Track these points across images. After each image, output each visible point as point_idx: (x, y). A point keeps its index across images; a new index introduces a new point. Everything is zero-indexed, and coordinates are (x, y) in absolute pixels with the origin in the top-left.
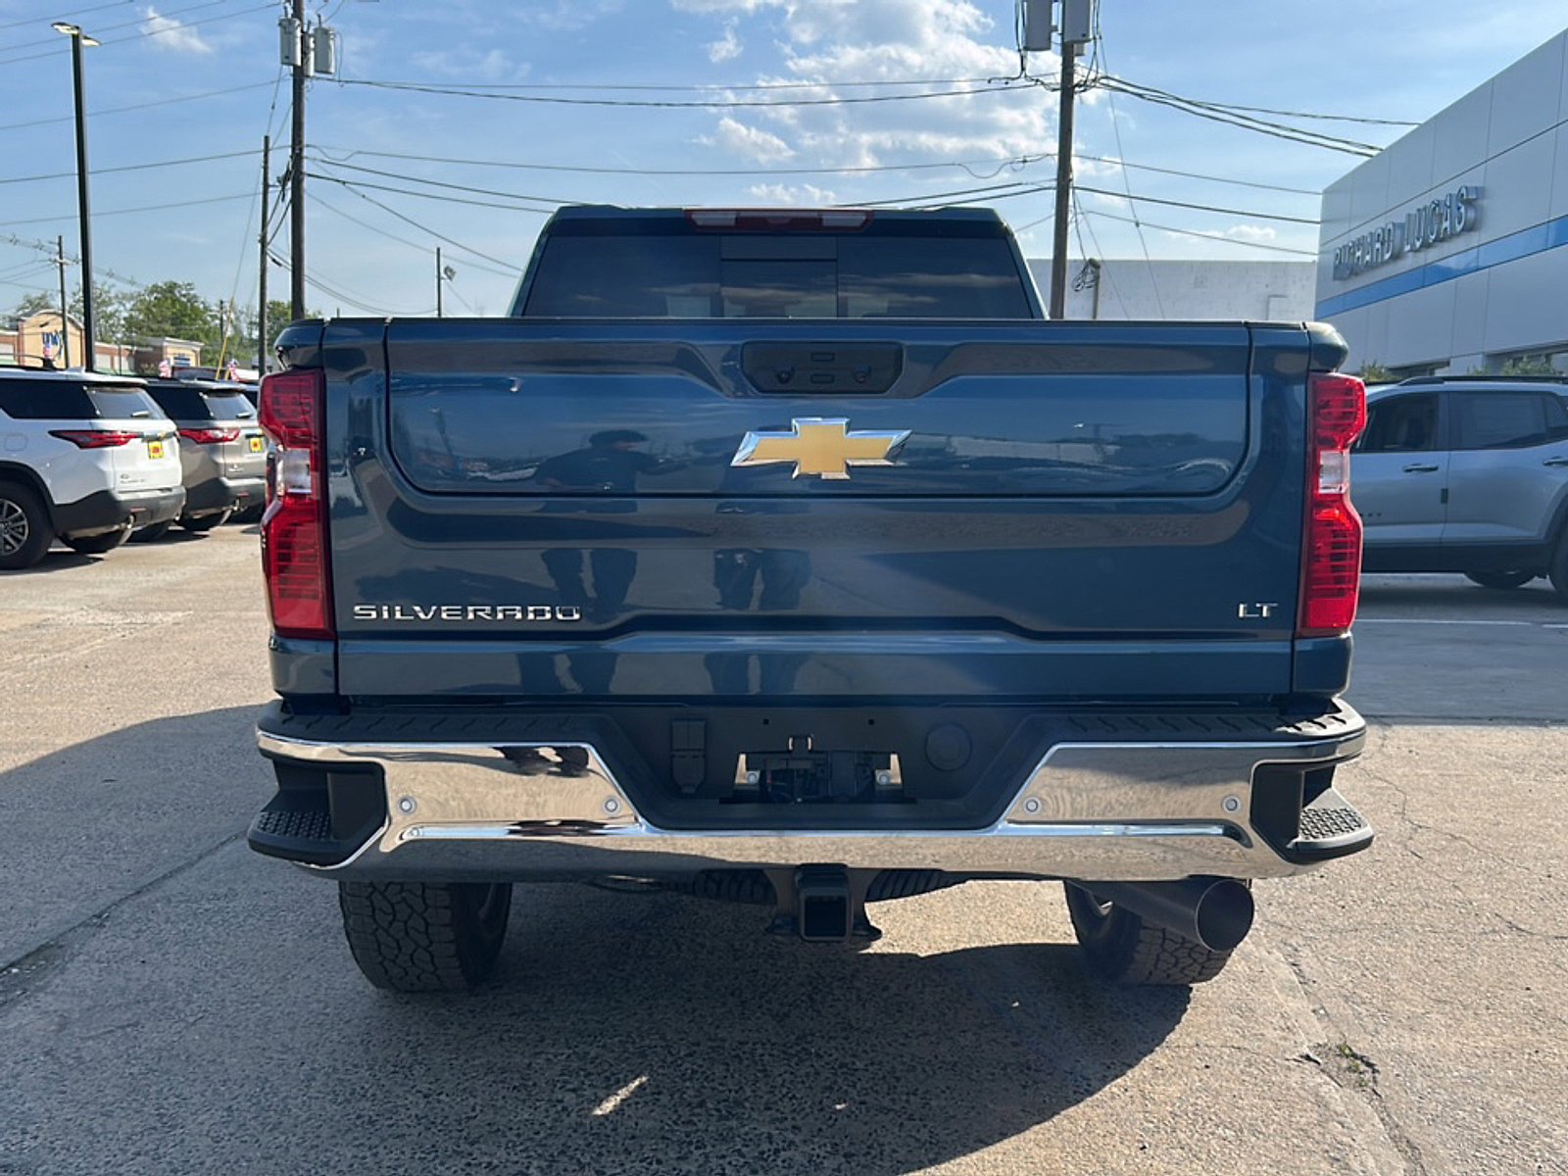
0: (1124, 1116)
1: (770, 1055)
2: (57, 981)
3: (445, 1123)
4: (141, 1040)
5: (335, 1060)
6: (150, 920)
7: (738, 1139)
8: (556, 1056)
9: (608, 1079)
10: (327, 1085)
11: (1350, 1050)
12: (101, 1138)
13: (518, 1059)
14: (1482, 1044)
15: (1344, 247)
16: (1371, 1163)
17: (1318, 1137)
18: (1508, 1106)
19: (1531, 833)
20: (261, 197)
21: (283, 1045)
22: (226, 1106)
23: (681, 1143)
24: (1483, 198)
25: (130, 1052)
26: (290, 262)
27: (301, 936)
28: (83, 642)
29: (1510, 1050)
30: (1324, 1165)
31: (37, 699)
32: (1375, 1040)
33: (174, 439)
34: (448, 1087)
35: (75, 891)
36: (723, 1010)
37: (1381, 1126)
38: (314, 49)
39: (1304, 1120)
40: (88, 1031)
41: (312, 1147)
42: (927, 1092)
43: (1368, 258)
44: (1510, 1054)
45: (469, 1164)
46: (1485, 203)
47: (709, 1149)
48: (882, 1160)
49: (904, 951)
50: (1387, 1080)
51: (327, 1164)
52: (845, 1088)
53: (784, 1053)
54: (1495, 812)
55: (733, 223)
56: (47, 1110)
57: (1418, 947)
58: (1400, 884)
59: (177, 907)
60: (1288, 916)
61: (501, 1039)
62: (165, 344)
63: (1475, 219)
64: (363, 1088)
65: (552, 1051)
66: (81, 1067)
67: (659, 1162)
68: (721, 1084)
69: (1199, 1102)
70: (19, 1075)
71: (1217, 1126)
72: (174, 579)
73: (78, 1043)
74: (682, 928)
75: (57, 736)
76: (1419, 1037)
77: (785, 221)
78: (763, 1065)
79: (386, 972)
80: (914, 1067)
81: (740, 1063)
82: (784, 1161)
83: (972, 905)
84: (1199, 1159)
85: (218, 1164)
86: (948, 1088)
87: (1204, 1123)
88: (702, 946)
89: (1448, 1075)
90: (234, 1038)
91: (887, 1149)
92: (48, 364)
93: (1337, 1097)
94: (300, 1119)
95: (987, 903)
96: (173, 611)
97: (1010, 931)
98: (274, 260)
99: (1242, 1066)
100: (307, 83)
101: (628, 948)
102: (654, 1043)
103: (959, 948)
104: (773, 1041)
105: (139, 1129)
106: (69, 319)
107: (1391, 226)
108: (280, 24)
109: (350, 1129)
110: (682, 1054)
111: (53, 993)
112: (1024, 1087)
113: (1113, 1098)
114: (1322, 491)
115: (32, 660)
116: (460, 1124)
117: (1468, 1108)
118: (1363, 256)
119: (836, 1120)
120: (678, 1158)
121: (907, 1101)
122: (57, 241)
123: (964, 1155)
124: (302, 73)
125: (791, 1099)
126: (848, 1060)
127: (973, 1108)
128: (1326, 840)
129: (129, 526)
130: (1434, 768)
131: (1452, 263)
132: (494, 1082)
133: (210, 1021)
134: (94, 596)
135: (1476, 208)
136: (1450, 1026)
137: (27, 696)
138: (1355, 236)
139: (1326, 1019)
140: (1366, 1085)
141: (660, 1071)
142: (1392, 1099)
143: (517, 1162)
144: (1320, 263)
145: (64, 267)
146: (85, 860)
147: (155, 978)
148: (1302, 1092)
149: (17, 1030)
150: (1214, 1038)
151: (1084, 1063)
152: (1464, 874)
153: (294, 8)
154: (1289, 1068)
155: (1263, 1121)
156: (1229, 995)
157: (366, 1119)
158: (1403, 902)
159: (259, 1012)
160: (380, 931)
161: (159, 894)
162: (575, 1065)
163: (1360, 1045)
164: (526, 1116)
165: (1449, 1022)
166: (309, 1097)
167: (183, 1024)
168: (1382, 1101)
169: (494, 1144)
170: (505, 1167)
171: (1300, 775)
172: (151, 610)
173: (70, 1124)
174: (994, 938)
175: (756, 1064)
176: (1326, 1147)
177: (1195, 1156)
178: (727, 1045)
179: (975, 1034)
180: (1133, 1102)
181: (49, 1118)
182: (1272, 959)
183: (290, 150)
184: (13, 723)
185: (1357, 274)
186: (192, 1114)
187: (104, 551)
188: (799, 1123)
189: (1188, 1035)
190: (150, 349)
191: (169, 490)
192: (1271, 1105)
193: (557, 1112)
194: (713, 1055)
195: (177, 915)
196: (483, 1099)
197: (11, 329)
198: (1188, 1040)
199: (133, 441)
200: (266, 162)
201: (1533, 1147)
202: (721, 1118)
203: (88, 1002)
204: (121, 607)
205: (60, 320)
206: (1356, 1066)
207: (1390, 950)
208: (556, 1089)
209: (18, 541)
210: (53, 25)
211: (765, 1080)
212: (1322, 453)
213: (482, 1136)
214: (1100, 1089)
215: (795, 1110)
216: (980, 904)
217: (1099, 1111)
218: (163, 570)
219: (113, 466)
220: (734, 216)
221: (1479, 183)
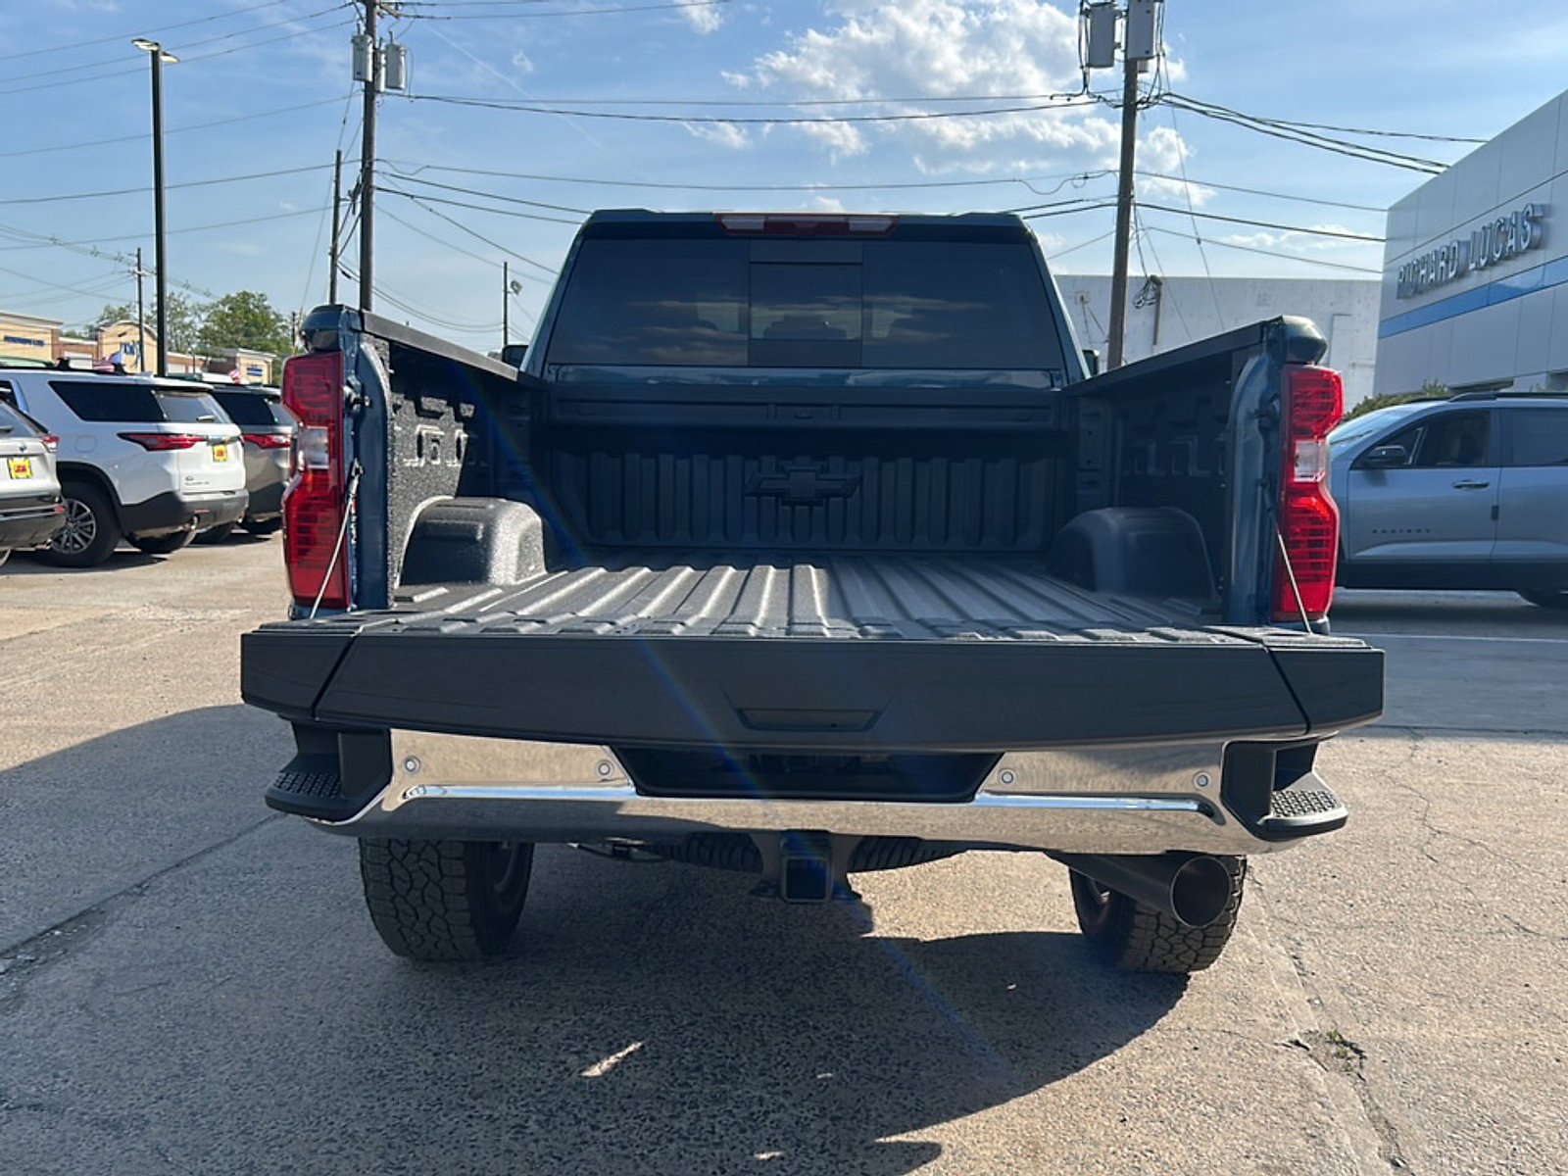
0: (1108, 1090)
1: (770, 1026)
2: (96, 943)
3: (453, 1078)
4: (171, 998)
5: (352, 1020)
6: (187, 891)
7: (729, 1101)
8: (563, 1022)
9: (611, 1043)
10: (343, 1043)
11: (1341, 1037)
12: (127, 1083)
13: (526, 1023)
14: (1474, 1035)
15: (1409, 265)
16: (1347, 1140)
17: (1296, 1115)
18: (1491, 1093)
19: (1551, 840)
20: (332, 211)
21: (304, 1005)
22: (246, 1058)
23: (675, 1103)
24: (1549, 217)
25: (160, 1007)
26: (358, 273)
27: (329, 909)
28: (143, 636)
29: (1500, 1041)
30: (1300, 1142)
31: (95, 688)
32: (1366, 1029)
33: (239, 443)
34: (458, 1047)
35: (118, 862)
36: (727, 984)
37: (1362, 1107)
38: (386, 66)
39: (1284, 1100)
40: (122, 988)
41: (324, 1097)
42: (917, 1064)
43: (1432, 276)
44: (1500, 1045)
45: (471, 1116)
46: (1550, 220)
47: (701, 1109)
48: (867, 1124)
49: (910, 936)
50: (1374, 1065)
51: (337, 1112)
52: (838, 1058)
53: (783, 1024)
54: (1518, 820)
55: (762, 227)
56: (78, 1057)
57: (1422, 944)
58: (1411, 885)
59: (213, 879)
60: (1295, 913)
61: (512, 1005)
62: (238, 355)
63: (1541, 237)
64: (376, 1046)
65: (561, 1016)
66: (114, 1020)
67: (652, 1119)
68: (720, 1052)
69: (1184, 1080)
70: (54, 1025)
71: (1199, 1103)
72: (235, 579)
73: (112, 999)
74: (696, 909)
75: (111, 722)
76: (1410, 1027)
77: (813, 226)
78: (762, 1035)
79: (404, 939)
80: (908, 1041)
81: (739, 1033)
82: (772, 1122)
83: (982, 895)
84: (1178, 1132)
85: (235, 1109)
86: (938, 1060)
87: (1187, 1099)
88: (714, 926)
89: (1435, 1063)
90: (258, 998)
91: (874, 1114)
92: (119, 369)
93: (1321, 1079)
94: (314, 1073)
95: (997, 894)
96: (231, 608)
97: (1016, 920)
98: (344, 273)
99: (1230, 1049)
100: (378, 98)
101: (642, 926)
102: (658, 1012)
103: (965, 934)
104: (773, 1014)
105: (162, 1077)
106: (146, 329)
107: (1456, 244)
108: (353, 41)
109: (361, 1082)
110: (685, 1023)
111: (91, 953)
112: (1013, 1062)
113: (1099, 1074)
114: (1297, 480)
115: (94, 651)
116: (466, 1080)
117: (1450, 1093)
118: (1428, 274)
119: (827, 1086)
120: (671, 1117)
121: (898, 1071)
122: (136, 252)
123: (947, 1121)
124: (374, 90)
125: (785, 1066)
126: (844, 1033)
127: (961, 1079)
128: (1298, 818)
129: (193, 527)
130: (1462, 778)
131: (1516, 282)
132: (502, 1043)
133: (238, 981)
134: (155, 594)
135: (1542, 226)
136: (1444, 1017)
137: (86, 684)
138: (1419, 254)
139: (1320, 1008)
140: (1352, 1070)
141: (662, 1038)
142: (1376, 1083)
143: (517, 1116)
144: (1383, 281)
145: (143, 278)
146: (130, 835)
147: (189, 942)
148: (1286, 1074)
149: (55, 985)
150: (1206, 1023)
151: (1075, 1042)
152: (1478, 878)
153: (367, 26)
154: (1277, 1052)
155: (1244, 1100)
156: (1226, 983)
157: (377, 1073)
158: (1413, 901)
159: (284, 975)
160: (398, 899)
161: (198, 867)
162: (580, 1030)
163: (1351, 1033)
164: (529, 1075)
165: (1443, 1014)
166: (325, 1054)
167: (211, 985)
168: (1365, 1085)
169: (496, 1098)
170: (506, 1120)
171: (1272, 754)
172: (211, 608)
173: (99, 1070)
174: (1001, 926)
175: (755, 1034)
176: (1304, 1124)
177: (1173, 1129)
178: (728, 1017)
179: (971, 1013)
180: (1118, 1079)
181: (80, 1064)
182: (1273, 951)
183: (360, 164)
184: (70, 709)
185: (1421, 293)
186: (214, 1064)
187: (168, 552)
188: (791, 1087)
189: (1180, 1019)
190: (224, 360)
191: (233, 492)
192: (1255, 1084)
193: (559, 1072)
194: (715, 1025)
195: (214, 887)
196: (490, 1060)
197: (90, 338)
198: (1180, 1024)
199: (198, 444)
200: (338, 176)
201: (1511, 1131)
202: (716, 1082)
203: (123, 962)
204: (182, 604)
205: (137, 330)
206: (1345, 1051)
207: (1393, 946)
208: (561, 1052)
209: (86, 540)
210: (133, 41)
211: (761, 1049)
212: (1298, 442)
213: (486, 1091)
214: (1086, 1066)
215: (788, 1077)
216: (989, 894)
217: (1083, 1086)
218: (224, 571)
219: (178, 468)
220: (762, 220)
221: (1545, 201)
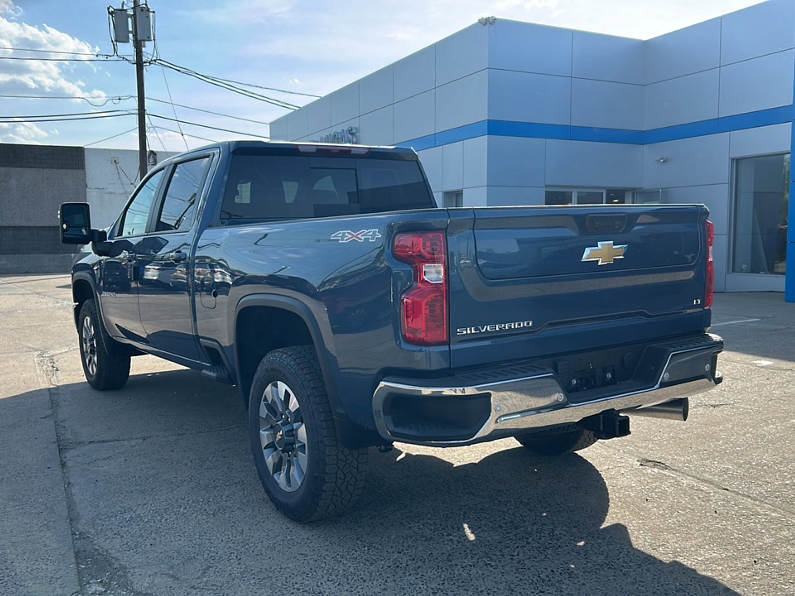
1: (492, 506)
36: (446, 496)
42: (561, 503)
77: (337, 151)
84: (666, 499)
93: (667, 473)
99: (631, 471)
102: (445, 513)
112: (586, 493)
119: (551, 518)
121: (561, 507)
123: (606, 517)
126: (519, 500)
135: (355, 136)
140: (667, 468)
148: (658, 474)
151: (589, 482)
154: (642, 469)
168: (679, 471)
175: (493, 510)
177: (662, 499)
180: (622, 489)
220: (316, 148)
221: (357, 126)
